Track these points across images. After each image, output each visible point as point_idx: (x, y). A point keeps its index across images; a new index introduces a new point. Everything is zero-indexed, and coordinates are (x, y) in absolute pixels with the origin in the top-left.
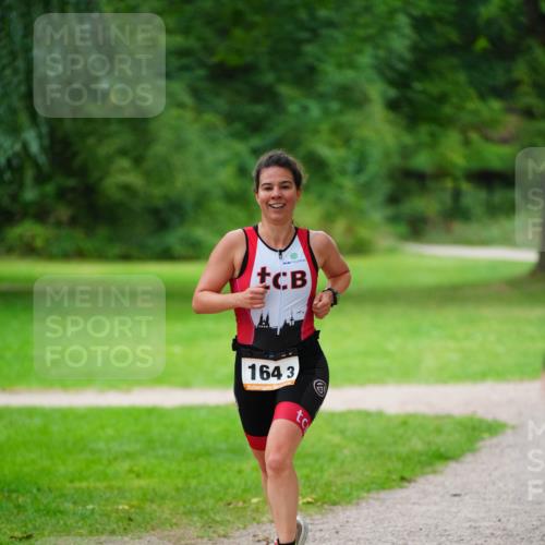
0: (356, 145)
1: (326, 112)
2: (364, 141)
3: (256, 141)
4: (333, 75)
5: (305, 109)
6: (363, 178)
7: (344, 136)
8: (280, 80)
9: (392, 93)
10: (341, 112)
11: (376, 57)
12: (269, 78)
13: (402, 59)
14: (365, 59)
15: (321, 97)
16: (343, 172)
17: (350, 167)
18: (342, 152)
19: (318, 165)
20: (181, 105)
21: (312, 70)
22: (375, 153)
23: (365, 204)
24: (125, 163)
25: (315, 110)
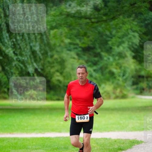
0: (123, 68)
1: (115, 60)
2: (125, 67)
3: (95, 68)
4: (117, 50)
5: (109, 59)
6: (125, 77)
7: (120, 66)
8: (102, 51)
9: (133, 54)
10: (119, 59)
11: (129, 44)
12: (99, 50)
13: (136, 45)
14: (126, 45)
15: (113, 55)
16: (119, 76)
17: (122, 74)
18: (119, 70)
19: (112, 74)
20: (74, 58)
21: (111, 48)
22: (128, 71)
23: (125, 84)
24: (58, 74)
25: (111, 59)
